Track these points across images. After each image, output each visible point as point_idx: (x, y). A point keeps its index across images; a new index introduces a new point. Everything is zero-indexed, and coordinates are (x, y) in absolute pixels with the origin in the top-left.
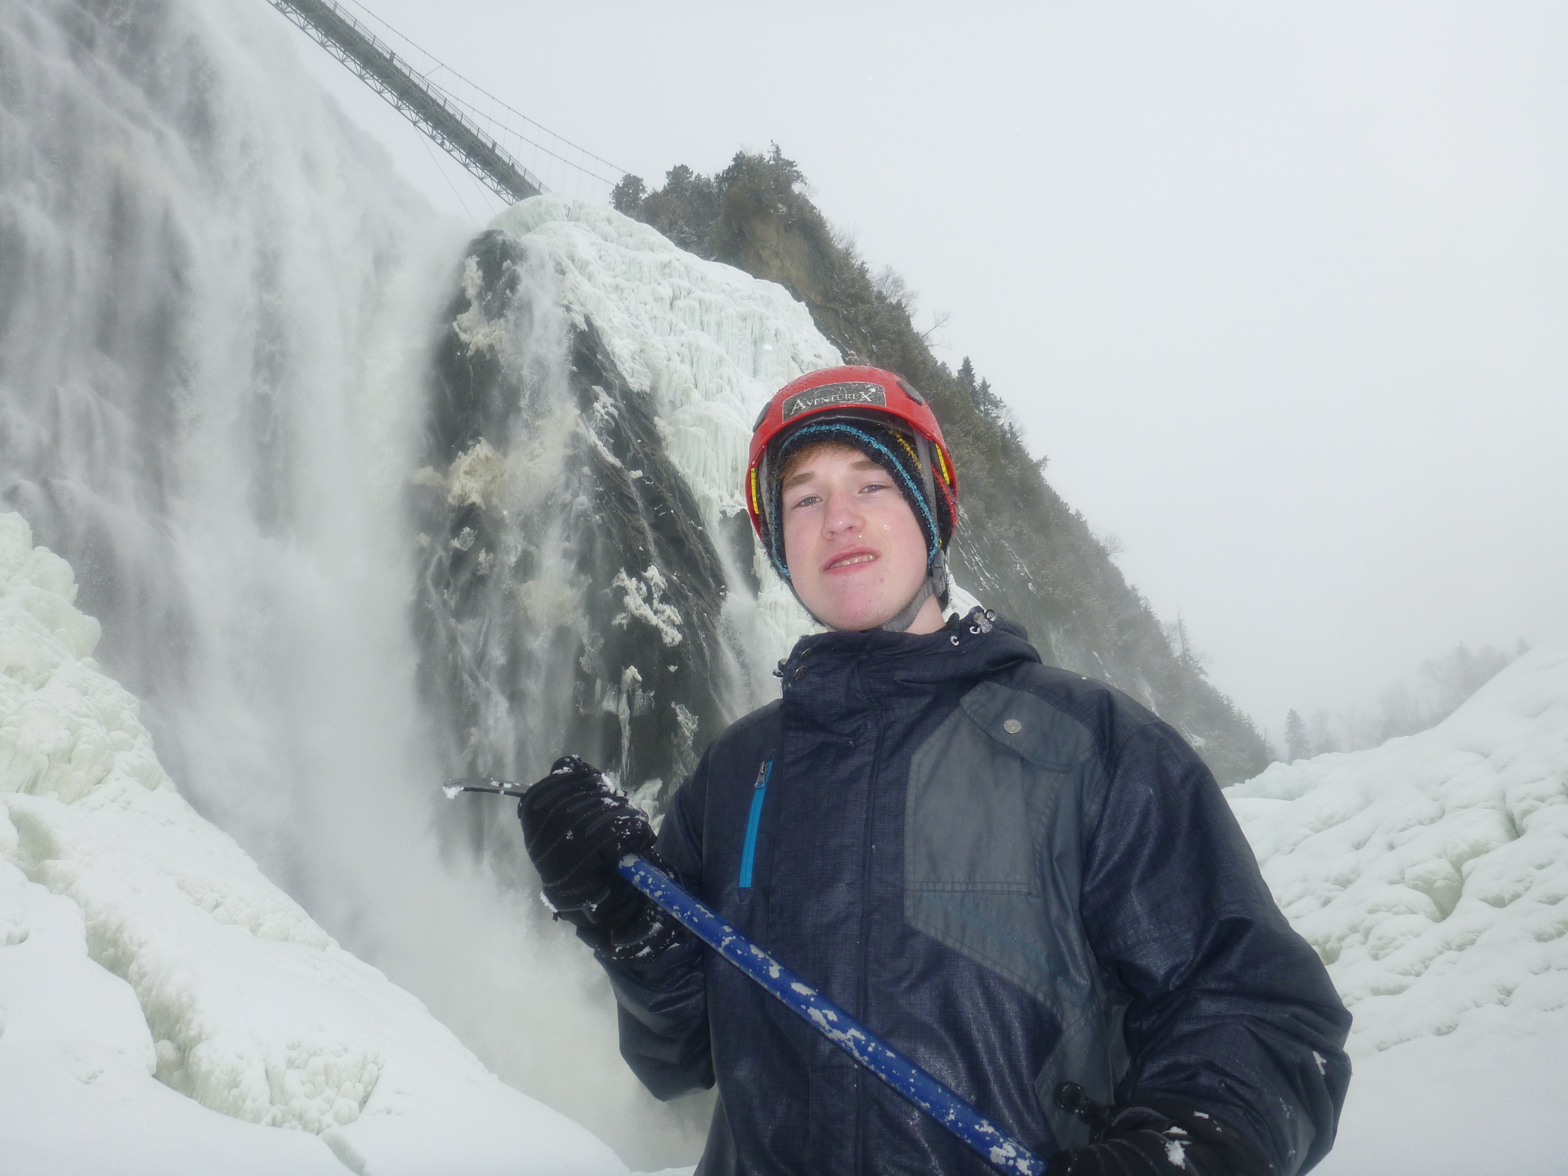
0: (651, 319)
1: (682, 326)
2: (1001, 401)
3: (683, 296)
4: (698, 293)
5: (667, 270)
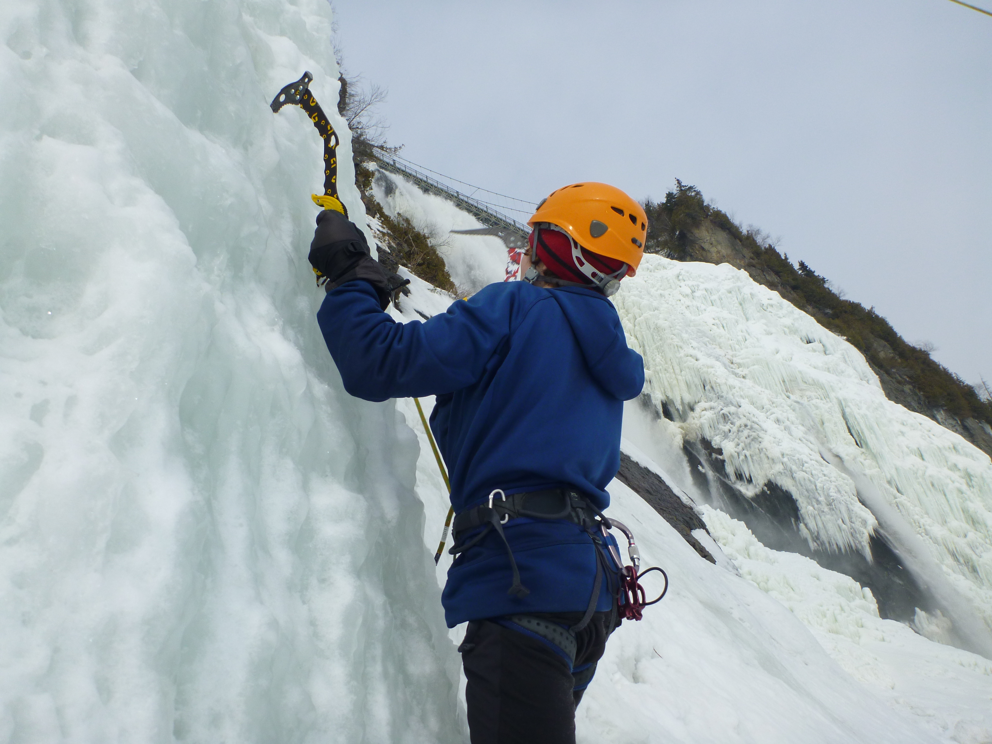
0: (686, 308)
1: (703, 307)
2: (825, 279)
3: (696, 289)
4: (702, 286)
5: (681, 277)
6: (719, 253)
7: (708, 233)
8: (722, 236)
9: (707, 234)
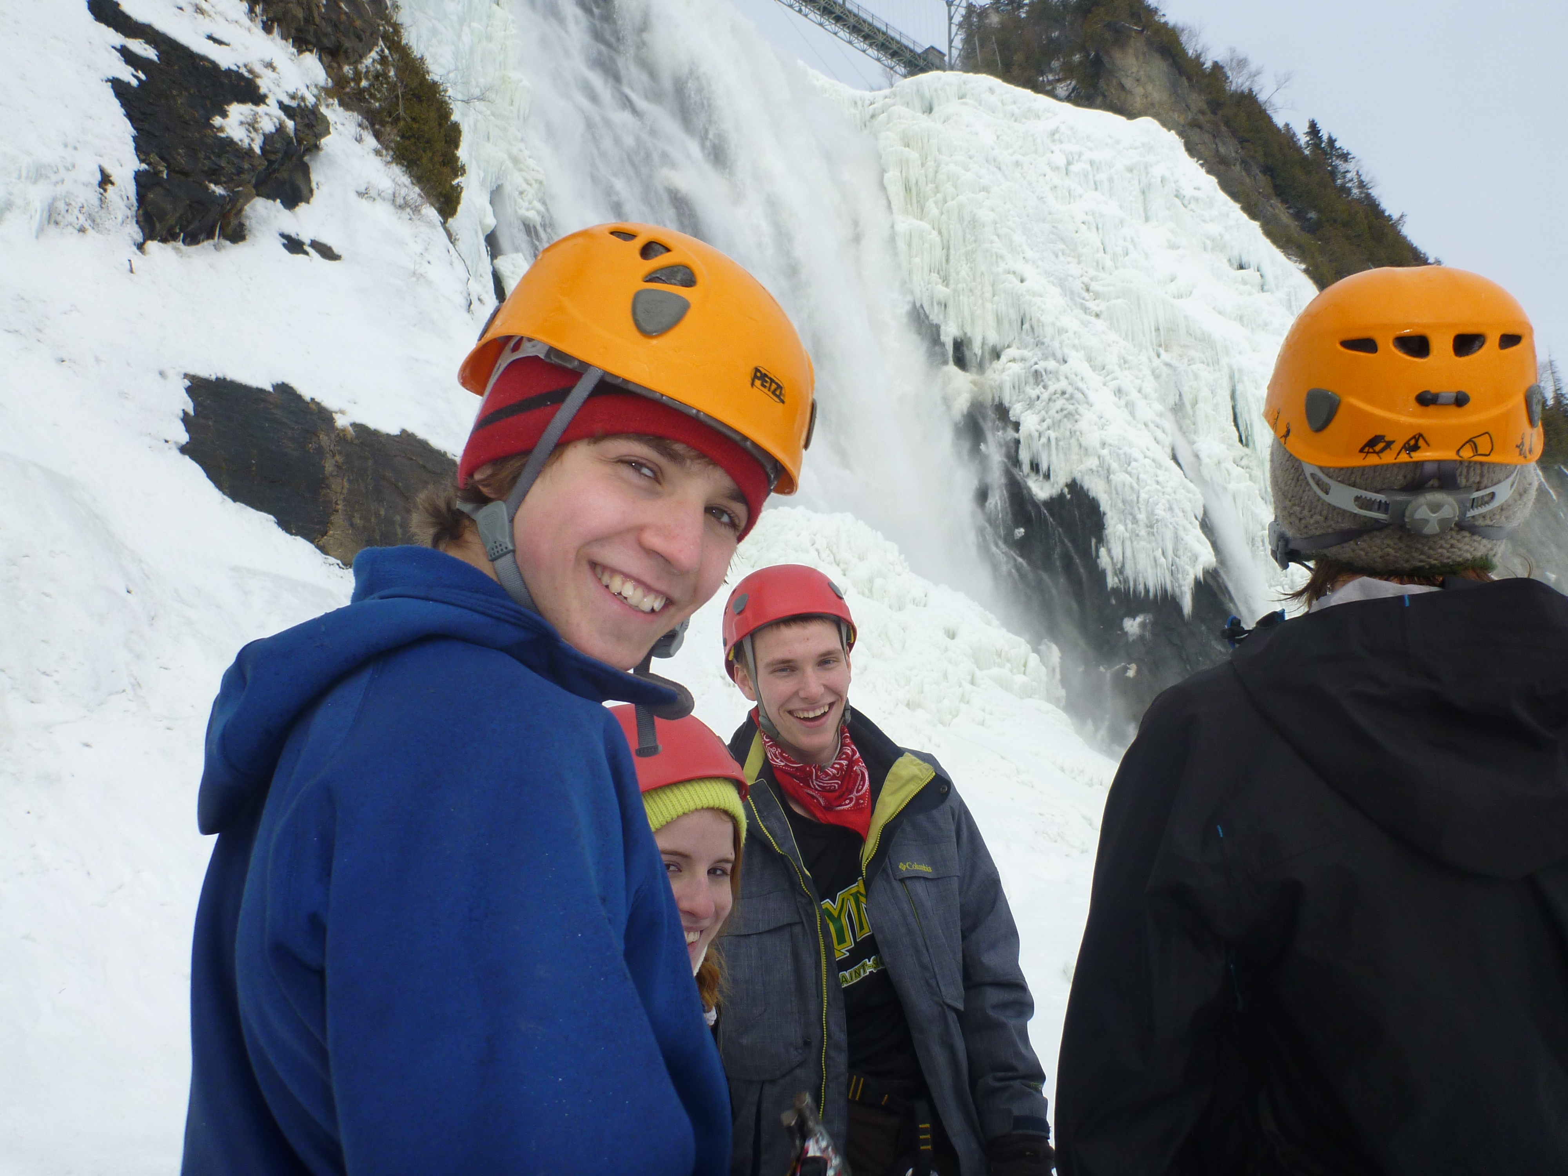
2: (1348, 153)
6: (1146, 98)
7: (1137, 58)
8: (1159, 67)
9: (1135, 62)
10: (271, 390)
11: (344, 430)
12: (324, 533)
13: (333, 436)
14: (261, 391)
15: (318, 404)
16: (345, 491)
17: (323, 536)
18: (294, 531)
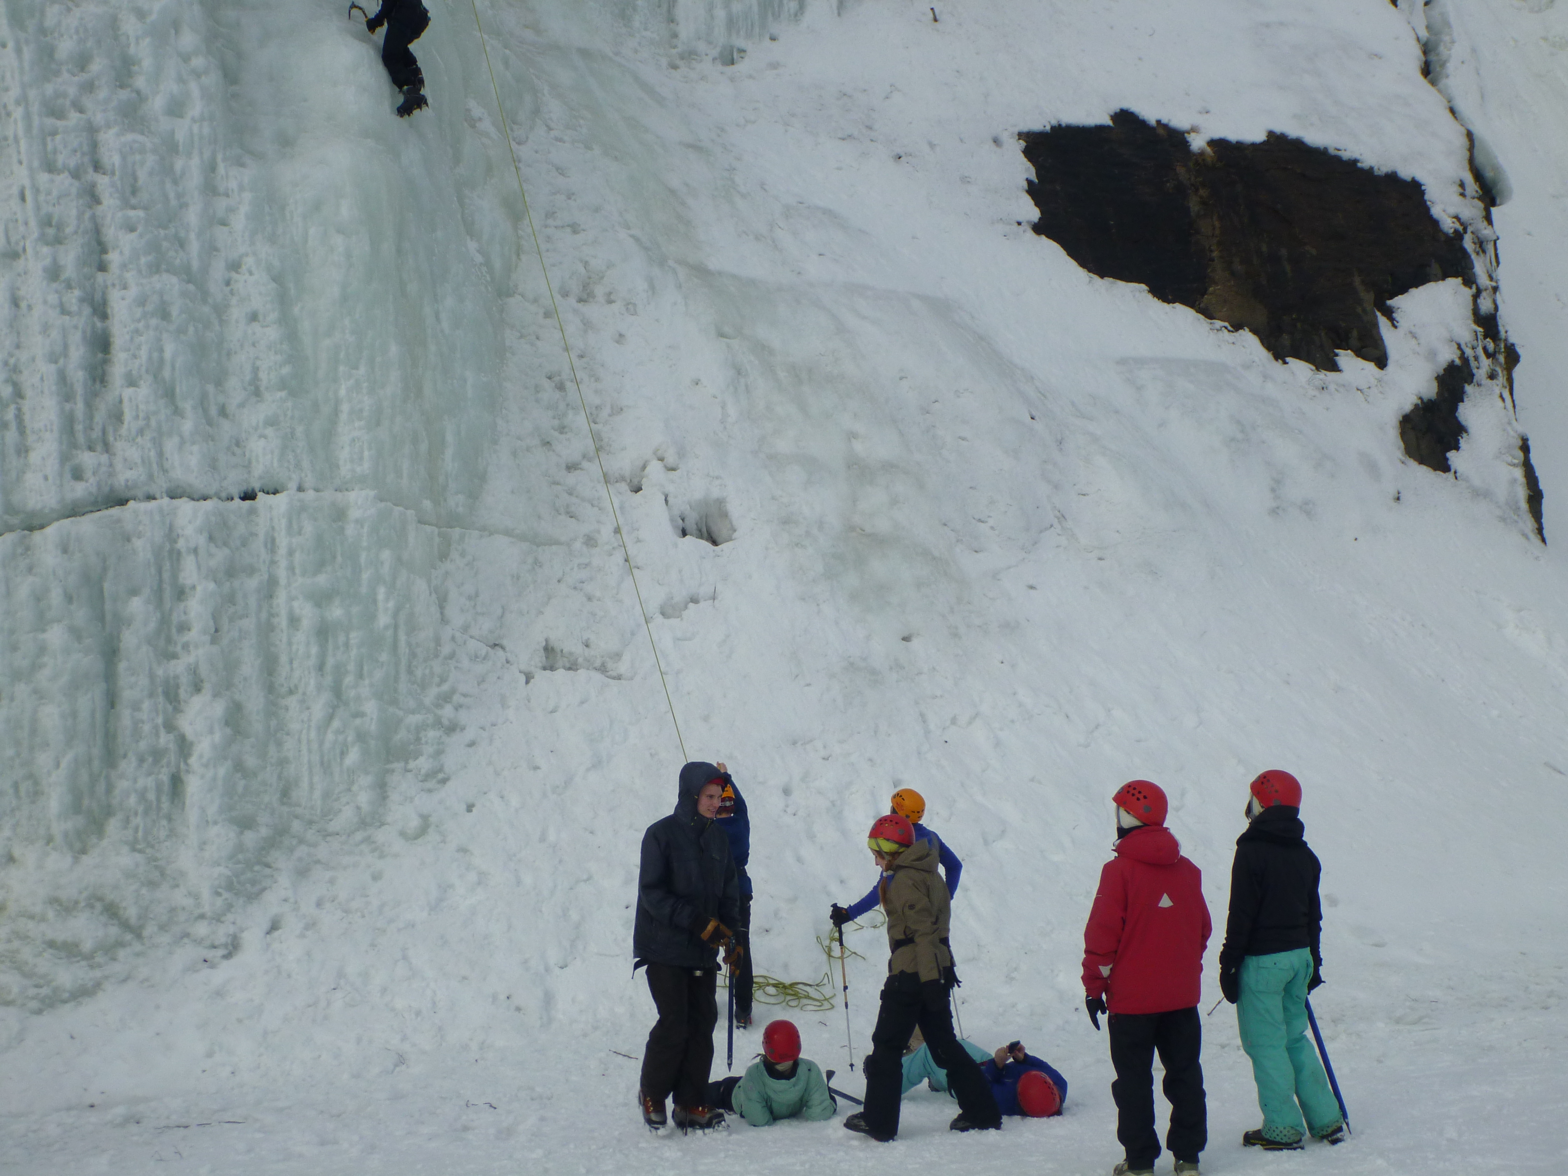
10: (1110, 123)
11: (1202, 153)
12: (1204, 292)
13: (1191, 164)
14: (1100, 129)
15: (1166, 127)
16: (1217, 232)
17: (1203, 295)
18: (1170, 297)
